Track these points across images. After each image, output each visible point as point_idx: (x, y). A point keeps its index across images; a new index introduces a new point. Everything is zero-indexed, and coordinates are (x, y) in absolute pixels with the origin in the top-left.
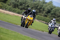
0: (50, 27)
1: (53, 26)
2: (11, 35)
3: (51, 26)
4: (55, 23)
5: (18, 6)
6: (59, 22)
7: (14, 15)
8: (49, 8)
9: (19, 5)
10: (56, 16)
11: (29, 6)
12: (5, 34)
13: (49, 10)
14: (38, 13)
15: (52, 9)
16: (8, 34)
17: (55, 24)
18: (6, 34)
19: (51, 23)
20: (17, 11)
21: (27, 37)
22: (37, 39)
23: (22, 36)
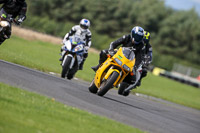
0: (68, 52)
1: (80, 47)
2: (25, 106)
3: (73, 46)
4: (88, 38)
5: (47, 9)
6: (185, 62)
7: (35, 38)
8: (153, 16)
9: (52, 5)
10: (175, 43)
11: (87, 7)
12: (6, 103)
13: (151, 21)
14: (116, 31)
15: (161, 18)
16: (15, 103)
17: (88, 42)
18: (9, 101)
19: (73, 37)
20: (45, 26)
21: (78, 113)
22: (112, 117)
23: (64, 109)
